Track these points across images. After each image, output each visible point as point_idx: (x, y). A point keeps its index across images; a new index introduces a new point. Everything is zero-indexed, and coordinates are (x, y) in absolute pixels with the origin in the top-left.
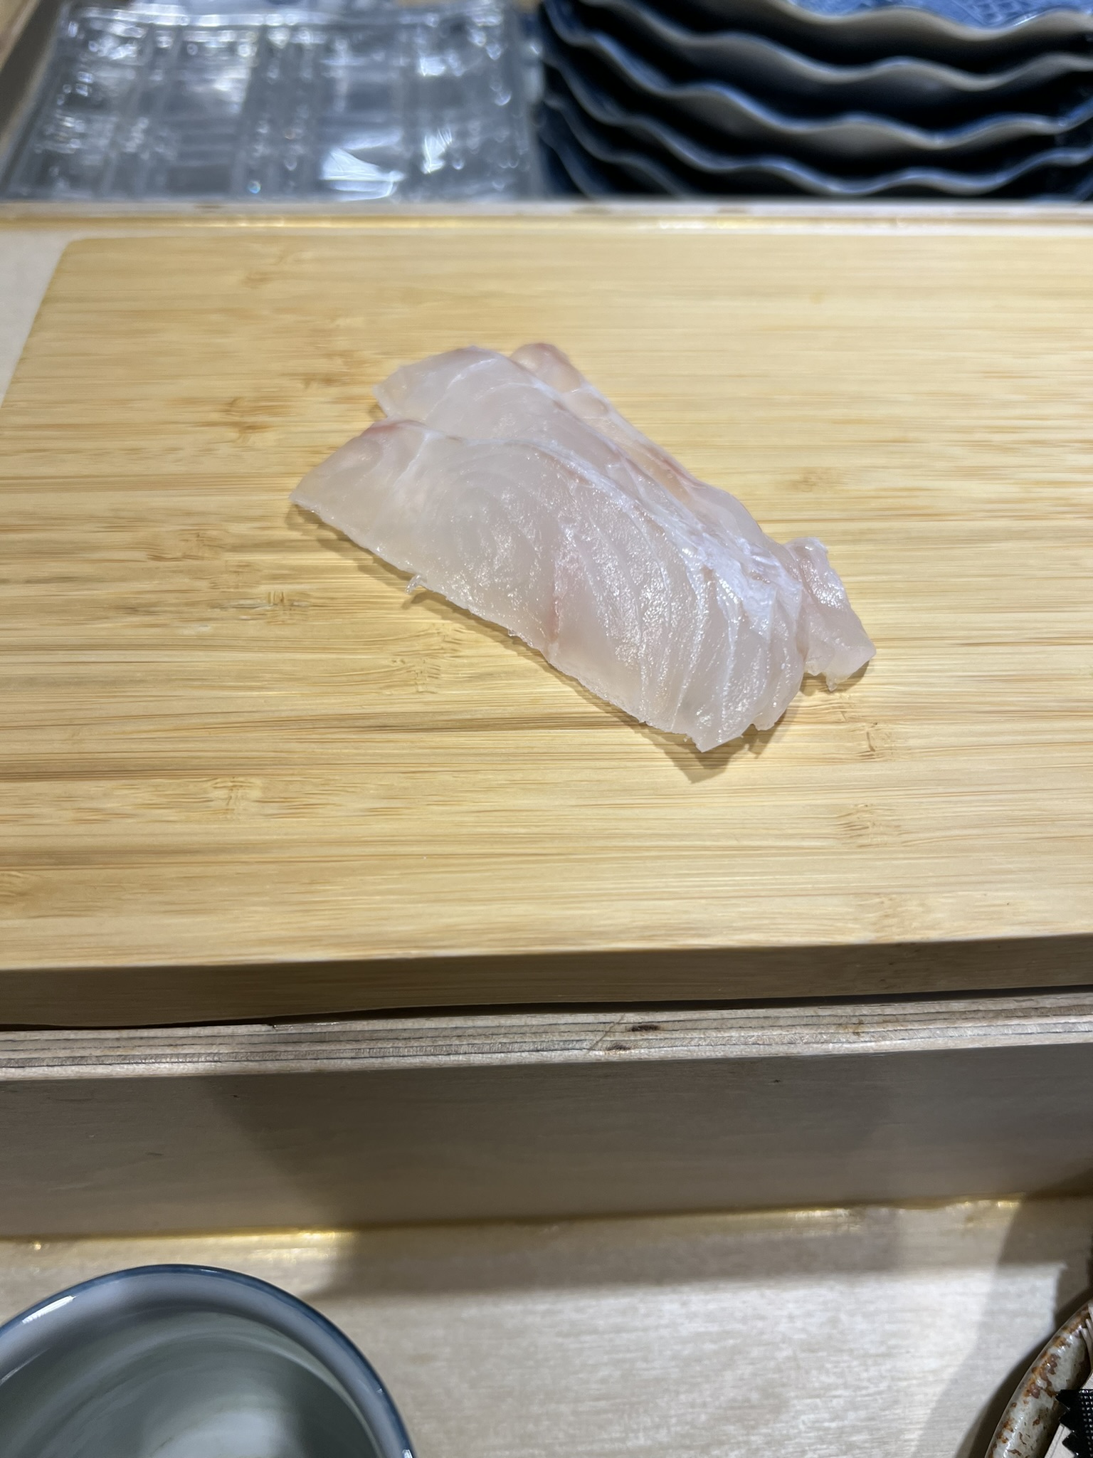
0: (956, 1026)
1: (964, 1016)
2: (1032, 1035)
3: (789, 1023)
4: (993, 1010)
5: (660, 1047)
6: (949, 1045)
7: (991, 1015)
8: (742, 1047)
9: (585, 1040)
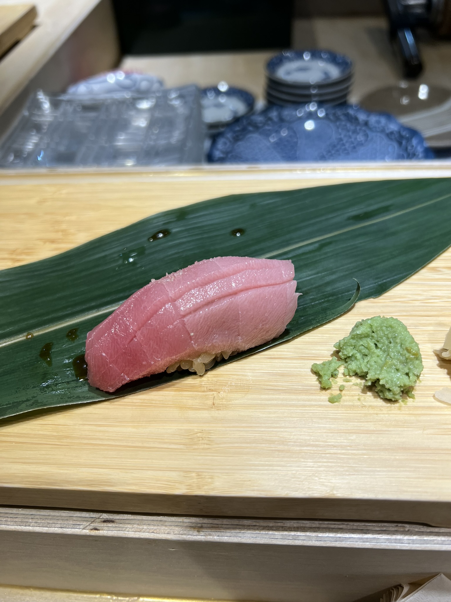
0: (244, 532)
1: (249, 527)
3: (170, 524)
5: (113, 531)
7: (261, 528)
8: (147, 533)
9: (82, 525)
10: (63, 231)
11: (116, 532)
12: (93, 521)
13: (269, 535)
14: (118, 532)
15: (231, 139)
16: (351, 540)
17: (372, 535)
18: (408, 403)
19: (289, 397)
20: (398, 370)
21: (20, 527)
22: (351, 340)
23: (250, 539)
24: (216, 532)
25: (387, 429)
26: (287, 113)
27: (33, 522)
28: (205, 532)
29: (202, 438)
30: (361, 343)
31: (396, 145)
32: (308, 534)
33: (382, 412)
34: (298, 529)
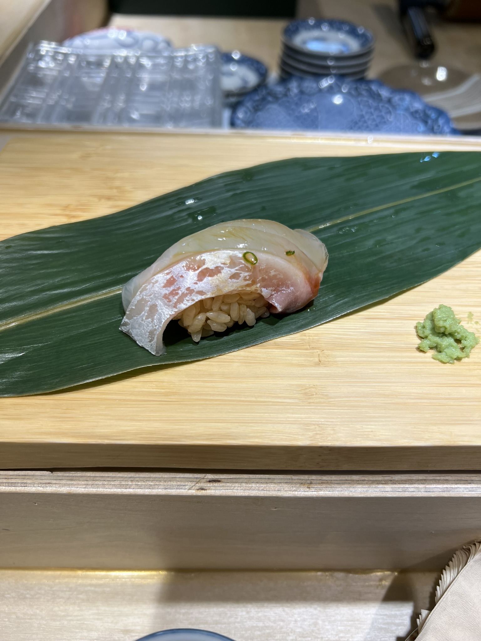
0: (354, 486)
1: (358, 482)
2: (388, 492)
3: (279, 481)
4: (371, 480)
5: (220, 490)
6: (350, 494)
7: (370, 482)
8: (257, 491)
9: (187, 485)
11: (224, 491)
12: (198, 481)
15: (251, 109)
21: (119, 490)
23: (361, 493)
24: (326, 487)
28: (316, 488)
31: (421, 124)
34: (406, 482)
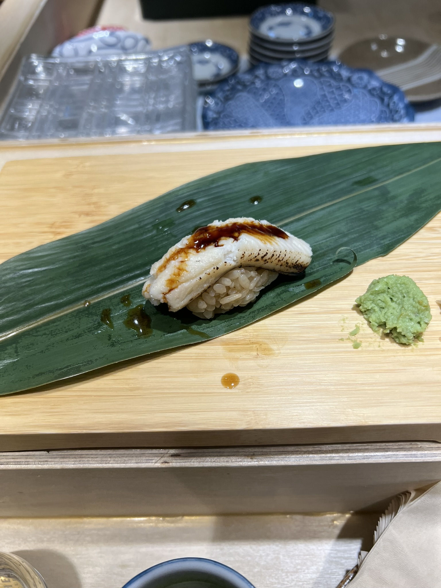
0: (289, 456)
1: (293, 453)
2: (317, 461)
3: (227, 454)
5: (180, 463)
7: (303, 452)
9: (154, 459)
10: (94, 203)
11: (183, 463)
12: (162, 456)
13: (310, 457)
14: (185, 463)
15: (222, 99)
16: (376, 457)
17: (392, 452)
18: (418, 346)
19: (320, 345)
20: (411, 319)
21: (101, 465)
22: (370, 296)
23: (295, 462)
24: (266, 458)
25: (404, 368)
26: (273, 71)
27: (111, 460)
28: (257, 459)
29: (252, 382)
30: (379, 298)
31: (378, 101)
32: (341, 455)
33: (398, 355)
34: (332, 451)
